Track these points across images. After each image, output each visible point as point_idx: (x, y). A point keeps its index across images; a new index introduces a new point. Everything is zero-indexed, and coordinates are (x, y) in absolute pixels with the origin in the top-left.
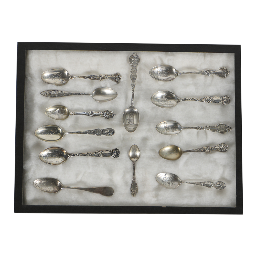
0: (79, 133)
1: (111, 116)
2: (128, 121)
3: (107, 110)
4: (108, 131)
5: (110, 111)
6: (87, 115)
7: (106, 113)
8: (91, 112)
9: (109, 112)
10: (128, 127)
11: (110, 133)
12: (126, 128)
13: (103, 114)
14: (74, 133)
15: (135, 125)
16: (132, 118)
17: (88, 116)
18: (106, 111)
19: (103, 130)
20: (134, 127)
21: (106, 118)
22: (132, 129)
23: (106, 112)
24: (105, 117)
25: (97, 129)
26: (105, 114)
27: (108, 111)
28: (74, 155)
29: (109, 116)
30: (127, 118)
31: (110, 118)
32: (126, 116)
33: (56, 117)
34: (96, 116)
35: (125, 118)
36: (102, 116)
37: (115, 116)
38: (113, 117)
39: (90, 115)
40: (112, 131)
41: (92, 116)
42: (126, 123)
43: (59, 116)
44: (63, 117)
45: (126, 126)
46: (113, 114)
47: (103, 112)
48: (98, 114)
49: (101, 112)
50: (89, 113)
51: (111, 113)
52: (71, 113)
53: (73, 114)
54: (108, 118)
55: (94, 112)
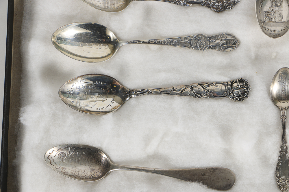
0: (155, 43)
1: (228, 6)
2: (267, 14)
4: (221, 40)
6: (172, 2)
10: (267, 27)
11: (227, 44)
12: (264, 30)
14: (143, 43)
15: (286, 22)
16: (277, 8)
17: (175, 3)
19: (210, 39)
20: (282, 28)
21: (216, 9)
22: (276, 32)
24: (213, 8)
25: (197, 36)
28: (142, 92)
29: (223, 6)
30: (264, 8)
31: (225, 10)
32: (263, 3)
33: (101, 4)
34: (191, 4)
35: (260, 7)
36: (207, 6)
37: (239, 4)
38: (232, 7)
39: (178, 3)
40: (232, 40)
41: (184, 5)
42: (263, 19)
43: (105, 3)
44: (116, 6)
45: (263, 25)
46: (234, 0)
48: (197, 0)
54: (220, 9)
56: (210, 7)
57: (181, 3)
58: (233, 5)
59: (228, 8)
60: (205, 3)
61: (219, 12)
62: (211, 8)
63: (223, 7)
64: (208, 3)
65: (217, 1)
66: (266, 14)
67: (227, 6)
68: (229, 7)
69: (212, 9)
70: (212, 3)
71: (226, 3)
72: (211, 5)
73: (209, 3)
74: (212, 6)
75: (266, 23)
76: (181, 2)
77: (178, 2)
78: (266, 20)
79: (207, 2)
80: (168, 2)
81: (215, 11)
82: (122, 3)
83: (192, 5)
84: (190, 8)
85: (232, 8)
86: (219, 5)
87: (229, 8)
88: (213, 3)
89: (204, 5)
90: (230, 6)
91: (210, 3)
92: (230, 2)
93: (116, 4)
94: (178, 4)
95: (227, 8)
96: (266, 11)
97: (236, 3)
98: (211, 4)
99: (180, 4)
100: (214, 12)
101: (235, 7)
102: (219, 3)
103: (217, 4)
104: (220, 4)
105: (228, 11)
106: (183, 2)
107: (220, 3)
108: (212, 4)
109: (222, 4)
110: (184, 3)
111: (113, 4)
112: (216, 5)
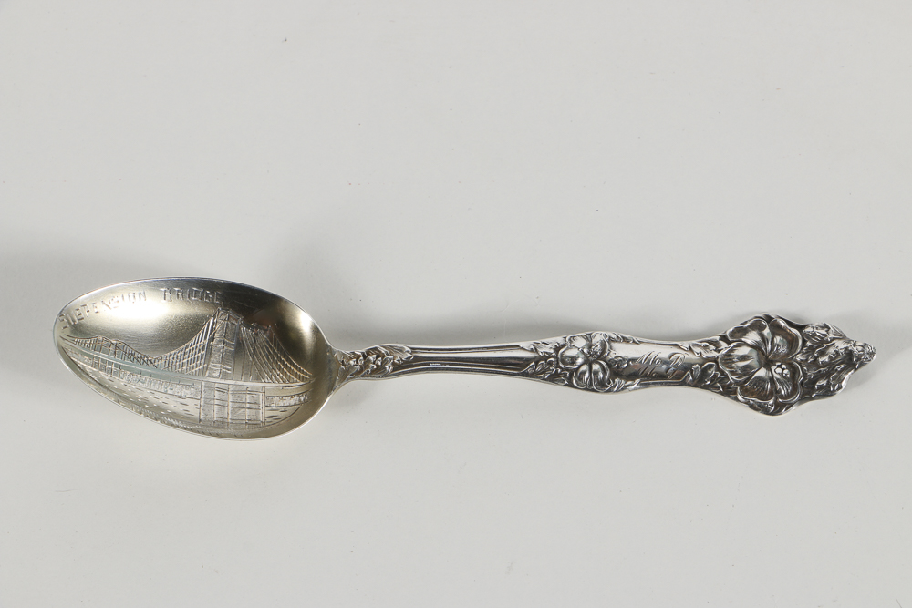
1: (819, 376)
3: (768, 319)
5: (801, 328)
6: (543, 371)
7: (755, 347)
8: (588, 338)
9: (792, 342)
13: (728, 359)
17: (553, 378)
18: (757, 326)
21: (762, 396)
23: (752, 337)
24: (746, 392)
26: (744, 358)
27: (776, 329)
29: (792, 379)
31: (807, 399)
33: (186, 408)
34: (638, 381)
36: (713, 386)
37: (870, 365)
38: (839, 380)
39: (571, 375)
41: (601, 385)
43: (208, 402)
44: (264, 414)
46: (846, 349)
47: (718, 338)
48: (664, 362)
49: (695, 342)
50: (564, 346)
51: (809, 344)
52: (352, 362)
53: (384, 362)
54: (782, 397)
55: (611, 340)
56: (728, 392)
57: (587, 375)
58: (842, 370)
59: (818, 391)
60: (704, 372)
61: (778, 409)
62: (735, 393)
63: (794, 385)
64: (718, 369)
65: (759, 362)
67: (814, 382)
68: (823, 382)
69: (740, 398)
70: (738, 372)
71: (808, 365)
72: (732, 379)
73: (723, 373)
74: (740, 384)
76: (584, 373)
79: (711, 366)
81: (753, 407)
82: (292, 401)
83: (640, 384)
85: (839, 389)
86: (772, 380)
87: (825, 389)
88: (742, 368)
89: (699, 383)
90: (828, 377)
91: (727, 371)
92: (826, 359)
93: (262, 405)
94: (570, 385)
95: (814, 391)
97: (859, 359)
98: (733, 373)
99: (580, 381)
102: (773, 368)
103: (762, 372)
104: (779, 370)
106: (596, 373)
107: (779, 366)
108: (740, 376)
109: (786, 371)
110: (601, 375)
111: (248, 406)
112: (760, 380)
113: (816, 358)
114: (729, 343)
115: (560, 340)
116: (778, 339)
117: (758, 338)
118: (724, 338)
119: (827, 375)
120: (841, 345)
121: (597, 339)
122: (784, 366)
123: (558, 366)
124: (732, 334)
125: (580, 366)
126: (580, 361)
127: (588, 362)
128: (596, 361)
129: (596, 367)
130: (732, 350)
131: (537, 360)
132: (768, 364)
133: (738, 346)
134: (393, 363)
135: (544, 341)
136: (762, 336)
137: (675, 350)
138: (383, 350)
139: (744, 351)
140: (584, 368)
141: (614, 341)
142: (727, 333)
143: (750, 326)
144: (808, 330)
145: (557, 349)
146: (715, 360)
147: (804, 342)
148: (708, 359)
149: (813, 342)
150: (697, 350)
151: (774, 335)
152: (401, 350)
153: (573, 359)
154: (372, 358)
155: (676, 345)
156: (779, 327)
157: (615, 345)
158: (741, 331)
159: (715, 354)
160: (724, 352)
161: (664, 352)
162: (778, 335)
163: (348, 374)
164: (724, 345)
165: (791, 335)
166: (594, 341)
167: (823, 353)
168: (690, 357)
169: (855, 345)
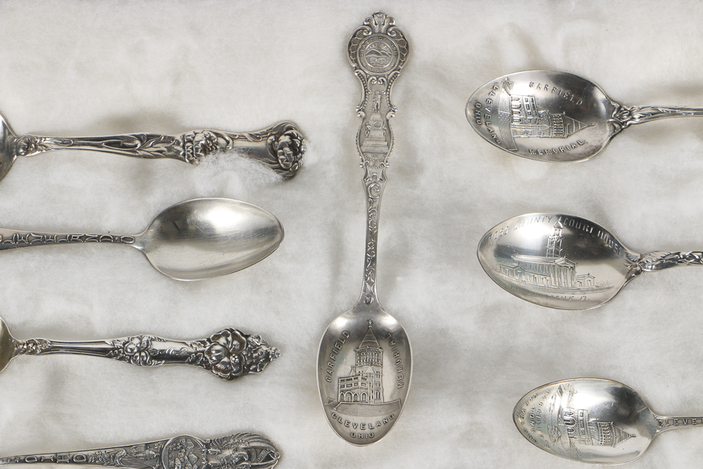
0: (71, 462)
1: (252, 364)
2: (345, 383)
3: (232, 330)
4: (236, 450)
5: (247, 337)
6: (116, 355)
7: (224, 346)
8: (141, 339)
9: (242, 343)
10: (344, 417)
11: (250, 459)
12: (337, 425)
13: (209, 352)
14: (40, 461)
15: (390, 404)
16: (369, 370)
17: (122, 359)
18: (226, 335)
19: (208, 446)
20: (380, 418)
21: (224, 371)
22: (367, 431)
23: (222, 340)
24: (217, 369)
25: (177, 440)
26: (217, 351)
27: (235, 337)
29: (240, 363)
30: (340, 369)
31: (246, 375)
32: (337, 356)
34: (164, 362)
35: (330, 368)
36: (201, 365)
37: (277, 360)
38: (261, 366)
39: (130, 358)
40: (262, 449)
41: (145, 363)
42: (334, 395)
45: (336, 412)
46: (266, 351)
47: (206, 340)
48: (177, 351)
49: (194, 341)
50: (128, 342)
51: (249, 346)
52: (21, 346)
53: (37, 348)
54: (234, 373)
55: (152, 340)
56: (208, 368)
57: (138, 358)
58: (264, 361)
59: (252, 371)
60: (197, 358)
61: (232, 378)
62: (211, 369)
63: (240, 367)
64: (204, 357)
65: (225, 354)
66: (342, 384)
67: (249, 366)
68: (254, 367)
69: (214, 371)
70: (214, 358)
71: (248, 357)
72: (210, 362)
73: (206, 358)
74: (214, 365)
75: (344, 406)
76: (137, 356)
77: (130, 356)
78: (342, 400)
79: (200, 355)
80: (106, 357)
81: (220, 376)
83: (164, 363)
84: (160, 370)
85: (261, 370)
86: (229, 363)
87: (255, 370)
88: (216, 357)
89: (193, 362)
91: (208, 358)
92: (257, 354)
94: (130, 362)
95: (250, 370)
96: (343, 376)
97: (273, 356)
98: (211, 359)
99: (134, 361)
100: (220, 380)
101: (270, 367)
102: (231, 357)
103: (225, 359)
104: (234, 359)
105: (252, 376)
106: (143, 357)
107: (234, 357)
108: (215, 361)
109: (237, 360)
110: (145, 358)
112: (224, 363)
113: (252, 354)
114: (211, 343)
115: (126, 339)
116: (235, 342)
117: (225, 342)
118: (209, 340)
119: (256, 364)
120: (264, 348)
121: (145, 339)
122: (236, 357)
123: (124, 353)
124: (213, 338)
125: (136, 353)
126: (136, 350)
127: (139, 351)
128: (143, 351)
129: (143, 354)
130: (212, 347)
131: (113, 349)
132: (228, 355)
133: (215, 345)
134: (41, 349)
135: (118, 339)
136: (227, 340)
137: (184, 346)
138: (37, 342)
139: (218, 347)
140: (137, 354)
141: (154, 340)
142: (211, 337)
143: (222, 334)
144: (250, 339)
145: (124, 344)
146: (203, 352)
147: (247, 345)
148: (200, 352)
149: (252, 345)
150: (194, 346)
151: (233, 339)
152: (46, 342)
153: (132, 350)
154: (30, 345)
155: (184, 343)
156: (236, 335)
157: (153, 342)
158: (217, 337)
159: (203, 349)
160: (208, 348)
161: (178, 347)
162: (236, 340)
163: (18, 352)
164: (208, 344)
165: (242, 340)
166: (143, 340)
167: (255, 352)
168: (191, 350)
169: (271, 349)
